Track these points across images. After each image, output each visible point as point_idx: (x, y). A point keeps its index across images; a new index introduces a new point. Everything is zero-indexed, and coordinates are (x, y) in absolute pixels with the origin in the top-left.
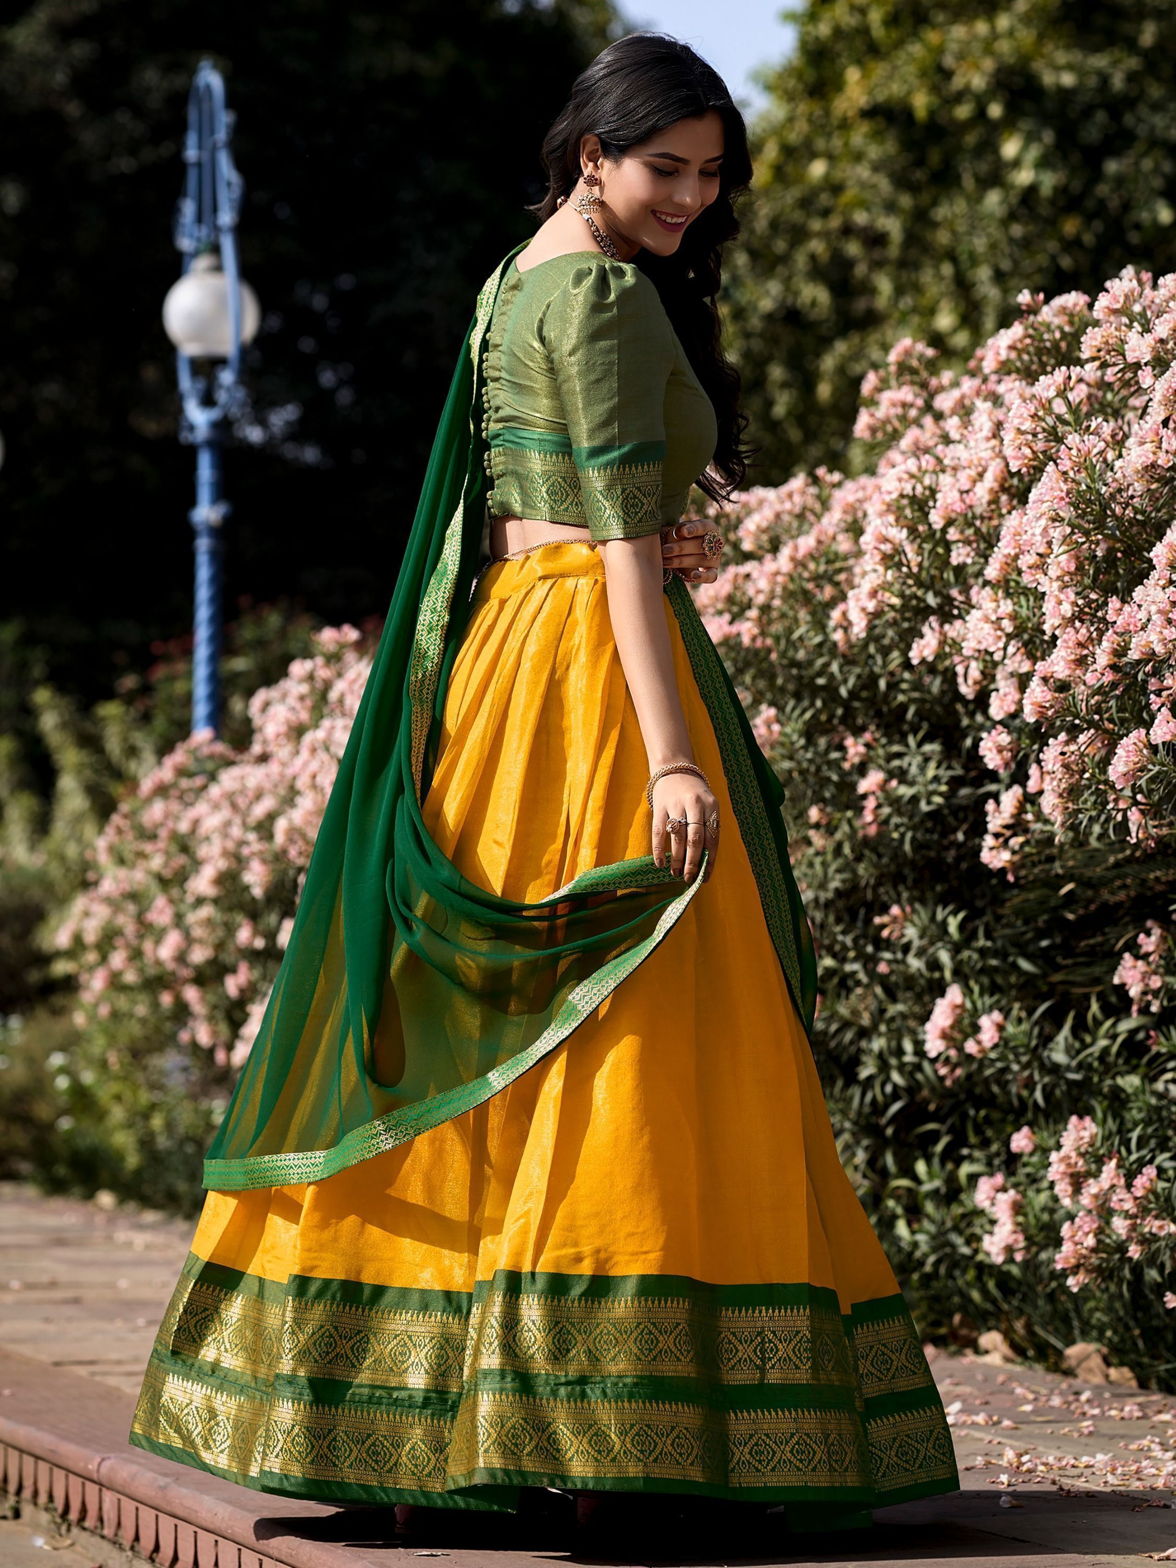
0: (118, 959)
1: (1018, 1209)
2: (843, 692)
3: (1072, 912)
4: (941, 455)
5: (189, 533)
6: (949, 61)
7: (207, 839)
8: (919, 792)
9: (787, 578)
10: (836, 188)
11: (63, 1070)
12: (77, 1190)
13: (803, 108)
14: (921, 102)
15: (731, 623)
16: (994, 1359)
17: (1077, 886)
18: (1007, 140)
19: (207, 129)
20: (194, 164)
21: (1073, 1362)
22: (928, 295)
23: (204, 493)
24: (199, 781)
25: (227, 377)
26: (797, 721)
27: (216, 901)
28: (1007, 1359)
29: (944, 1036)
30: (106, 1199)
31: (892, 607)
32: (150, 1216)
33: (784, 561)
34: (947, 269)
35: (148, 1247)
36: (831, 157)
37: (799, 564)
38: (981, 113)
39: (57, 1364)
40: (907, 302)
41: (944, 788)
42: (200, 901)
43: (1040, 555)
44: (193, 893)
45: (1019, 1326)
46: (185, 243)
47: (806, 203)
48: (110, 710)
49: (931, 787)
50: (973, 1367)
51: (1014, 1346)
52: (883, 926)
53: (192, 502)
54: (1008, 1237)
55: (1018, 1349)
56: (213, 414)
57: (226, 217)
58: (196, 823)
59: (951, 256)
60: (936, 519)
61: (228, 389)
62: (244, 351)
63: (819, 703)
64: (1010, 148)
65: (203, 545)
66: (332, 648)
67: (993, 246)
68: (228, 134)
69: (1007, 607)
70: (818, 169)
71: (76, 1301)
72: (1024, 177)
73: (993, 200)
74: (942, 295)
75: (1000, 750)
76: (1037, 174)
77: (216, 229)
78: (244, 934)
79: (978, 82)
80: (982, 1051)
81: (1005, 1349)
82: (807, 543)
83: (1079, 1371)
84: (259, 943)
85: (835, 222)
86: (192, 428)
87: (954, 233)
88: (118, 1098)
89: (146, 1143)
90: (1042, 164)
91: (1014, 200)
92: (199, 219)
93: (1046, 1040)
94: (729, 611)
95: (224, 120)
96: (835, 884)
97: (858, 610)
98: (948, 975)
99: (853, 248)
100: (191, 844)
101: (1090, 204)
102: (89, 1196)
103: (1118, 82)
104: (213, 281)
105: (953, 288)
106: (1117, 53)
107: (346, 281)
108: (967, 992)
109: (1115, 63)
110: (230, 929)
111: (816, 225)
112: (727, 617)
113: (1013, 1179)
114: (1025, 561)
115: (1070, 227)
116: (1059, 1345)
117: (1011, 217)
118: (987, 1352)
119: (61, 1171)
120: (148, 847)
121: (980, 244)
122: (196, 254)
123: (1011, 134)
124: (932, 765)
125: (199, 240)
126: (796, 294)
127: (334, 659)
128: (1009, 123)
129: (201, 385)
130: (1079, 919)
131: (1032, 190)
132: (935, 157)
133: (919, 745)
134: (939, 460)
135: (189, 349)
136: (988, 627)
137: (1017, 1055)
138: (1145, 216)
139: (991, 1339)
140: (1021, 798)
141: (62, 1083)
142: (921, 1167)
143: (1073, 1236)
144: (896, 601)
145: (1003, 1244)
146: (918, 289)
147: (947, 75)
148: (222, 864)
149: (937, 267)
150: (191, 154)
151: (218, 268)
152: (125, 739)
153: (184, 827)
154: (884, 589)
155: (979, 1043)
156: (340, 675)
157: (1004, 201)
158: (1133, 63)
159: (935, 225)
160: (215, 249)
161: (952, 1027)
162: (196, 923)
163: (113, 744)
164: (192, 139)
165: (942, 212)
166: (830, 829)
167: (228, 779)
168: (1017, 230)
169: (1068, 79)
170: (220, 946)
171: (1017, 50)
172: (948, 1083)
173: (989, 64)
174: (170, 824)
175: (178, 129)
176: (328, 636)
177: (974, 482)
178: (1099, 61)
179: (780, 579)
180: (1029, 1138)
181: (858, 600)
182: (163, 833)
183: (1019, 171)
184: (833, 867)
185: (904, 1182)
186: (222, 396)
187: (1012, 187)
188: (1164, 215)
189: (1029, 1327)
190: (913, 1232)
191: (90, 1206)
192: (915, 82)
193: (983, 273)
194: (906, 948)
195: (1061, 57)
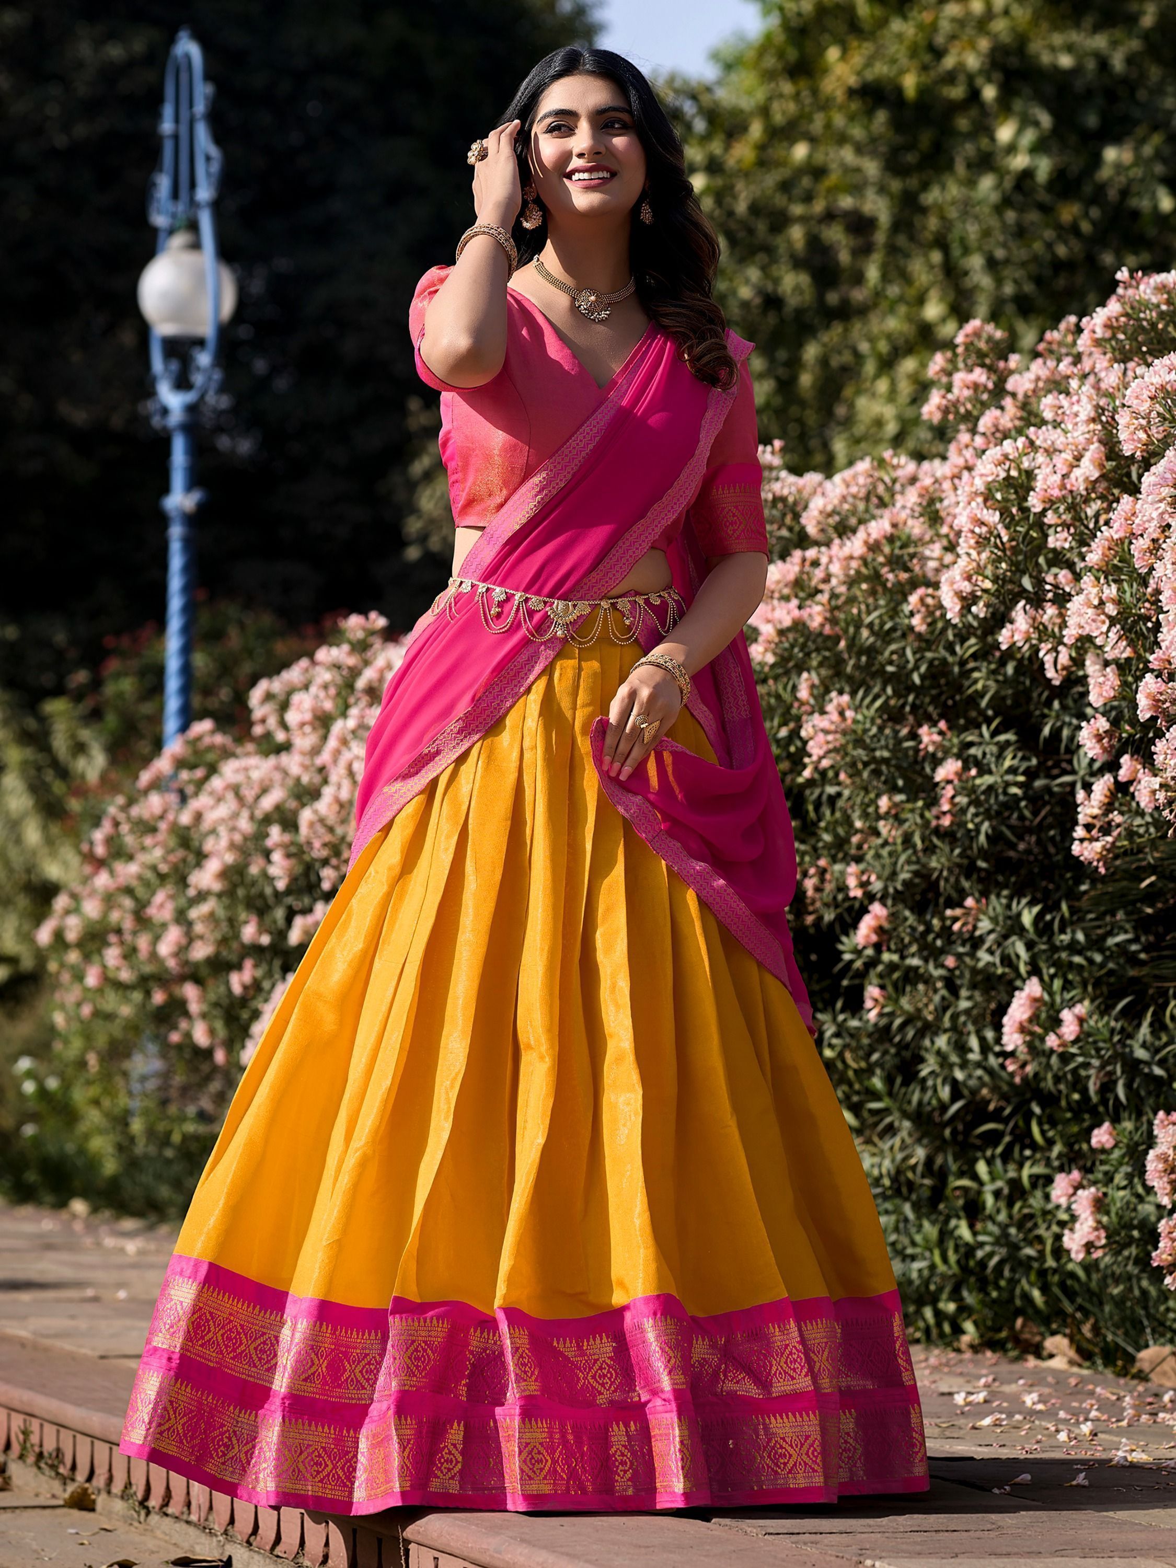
0: (112, 955)
1: (1100, 1205)
2: (916, 678)
3: (1149, 907)
4: (1033, 437)
5: (162, 520)
6: (940, 40)
7: (213, 831)
8: (996, 782)
9: (860, 562)
10: (818, 172)
11: (30, 1074)
12: (49, 1198)
13: (787, 87)
14: (910, 83)
15: (800, 607)
16: (1058, 1363)
17: (1158, 878)
18: (1001, 124)
19: (185, 99)
20: (168, 137)
21: (1146, 1367)
22: (917, 284)
23: (178, 479)
24: (199, 773)
25: (204, 359)
26: (868, 707)
27: (220, 895)
28: (1071, 1363)
29: (1022, 1029)
30: (79, 1206)
31: (985, 591)
32: (129, 1224)
33: (856, 545)
34: (936, 257)
35: (141, 1252)
36: (813, 140)
37: (874, 547)
38: (974, 95)
39: (102, 1357)
40: (894, 291)
41: (1021, 779)
42: (202, 896)
43: (1153, 540)
44: (196, 887)
45: (1086, 1329)
46: (160, 220)
47: (785, 186)
48: (56, 707)
49: (1009, 778)
50: (1036, 1371)
51: (1080, 1351)
52: (955, 919)
53: (165, 489)
54: (1089, 1233)
55: (1085, 1354)
56: (189, 397)
57: (204, 193)
58: (198, 817)
59: (941, 243)
60: (1035, 502)
61: (205, 370)
62: (225, 331)
63: (889, 691)
64: (1005, 133)
65: (176, 532)
66: (360, 635)
67: (986, 233)
68: (206, 106)
69: (1111, 591)
70: (800, 151)
71: (95, 1299)
72: (1020, 161)
73: (987, 183)
74: (932, 284)
75: (1099, 738)
76: (1032, 159)
77: (193, 203)
78: (249, 932)
79: (972, 62)
80: (1063, 1044)
81: (1072, 1353)
82: (878, 528)
83: (1152, 1376)
84: (265, 940)
85: (819, 207)
86: (165, 411)
87: (943, 218)
88: (96, 1102)
89: (124, 1147)
90: (1037, 149)
91: (1008, 183)
92: (175, 194)
93: (1127, 1035)
94: (796, 596)
95: (203, 92)
96: (905, 876)
97: (951, 594)
98: (1023, 969)
99: (835, 234)
100: (194, 835)
101: (1088, 189)
102: (61, 1204)
103: (1118, 62)
104: (190, 258)
105: (941, 277)
106: (1118, 33)
107: (283, 264)
108: (1047, 987)
109: (1114, 44)
110: (234, 924)
111: (797, 210)
112: (795, 602)
113: (1090, 1177)
114: (1140, 545)
115: (1068, 212)
116: (1130, 1349)
117: (1006, 202)
118: (1051, 1356)
119: (31, 1177)
120: (148, 841)
121: (972, 230)
122: (171, 232)
123: (1006, 118)
124: (1009, 754)
125: (174, 216)
126: (777, 281)
127: (361, 647)
128: (1005, 104)
129: (174, 366)
130: (1157, 913)
131: (1027, 174)
132: (925, 139)
133: (994, 734)
134: (1032, 443)
135: (163, 328)
136: (1091, 612)
137: (1098, 1050)
138: (1145, 204)
139: (1057, 1343)
140: (1112, 787)
141: (29, 1087)
142: (982, 1168)
143: (1170, 1233)
144: (988, 585)
145: (1084, 1242)
146: (906, 278)
147: (938, 54)
148: (230, 858)
149: (926, 255)
150: (167, 126)
151: (196, 246)
152: (73, 736)
153: (185, 818)
154: (978, 573)
155: (1059, 1037)
156: (367, 663)
157: (998, 186)
158: (1135, 44)
159: (924, 211)
160: (193, 226)
161: (1030, 1020)
162: (199, 918)
163: (60, 743)
164: (168, 111)
165: (932, 196)
166: (899, 820)
167: (230, 770)
168: (1011, 216)
169: (1066, 61)
170: (224, 941)
171: (1013, 29)
172: (1017, 1080)
173: (984, 44)
174: (171, 816)
175: (154, 101)
176: (354, 623)
177: (1072, 467)
178: (1100, 42)
179: (854, 564)
180: (1110, 1134)
181: (952, 583)
182: (163, 826)
183: (1015, 156)
184: (903, 858)
185: (965, 1182)
186: (198, 379)
187: (1008, 172)
188: (1166, 204)
189: (1096, 1329)
190: (975, 1234)
191: (64, 1215)
192: (904, 61)
193: (976, 262)
194: (976, 942)
195: (1058, 39)
